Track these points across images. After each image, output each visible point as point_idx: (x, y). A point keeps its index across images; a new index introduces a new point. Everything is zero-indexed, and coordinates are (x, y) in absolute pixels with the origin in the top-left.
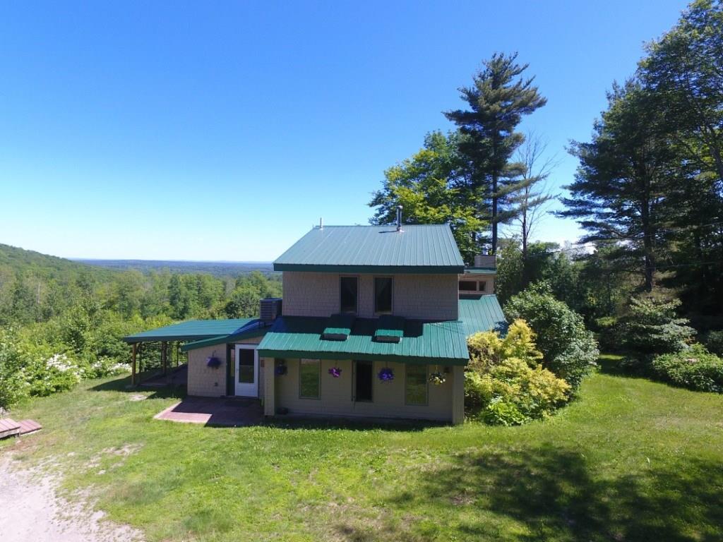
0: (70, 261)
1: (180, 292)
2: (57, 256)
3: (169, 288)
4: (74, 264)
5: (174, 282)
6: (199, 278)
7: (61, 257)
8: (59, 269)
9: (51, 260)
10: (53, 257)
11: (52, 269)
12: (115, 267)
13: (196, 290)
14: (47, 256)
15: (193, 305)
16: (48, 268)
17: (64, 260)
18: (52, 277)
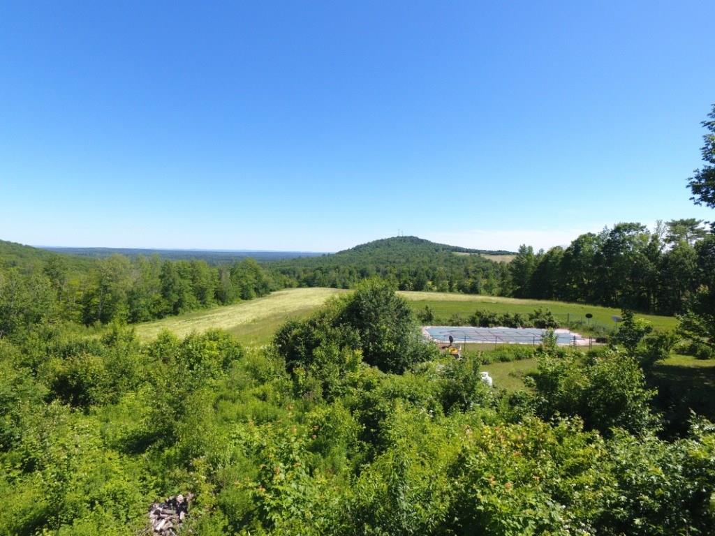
0: (34, 248)
1: (174, 282)
2: (19, 243)
3: (161, 277)
4: (38, 252)
5: (166, 270)
6: (193, 265)
7: (24, 244)
8: (21, 257)
9: (12, 246)
10: (15, 243)
11: (14, 256)
12: (83, 254)
13: (191, 279)
14: (8, 243)
15: (189, 297)
16: (10, 255)
17: (27, 247)
18: (14, 265)
